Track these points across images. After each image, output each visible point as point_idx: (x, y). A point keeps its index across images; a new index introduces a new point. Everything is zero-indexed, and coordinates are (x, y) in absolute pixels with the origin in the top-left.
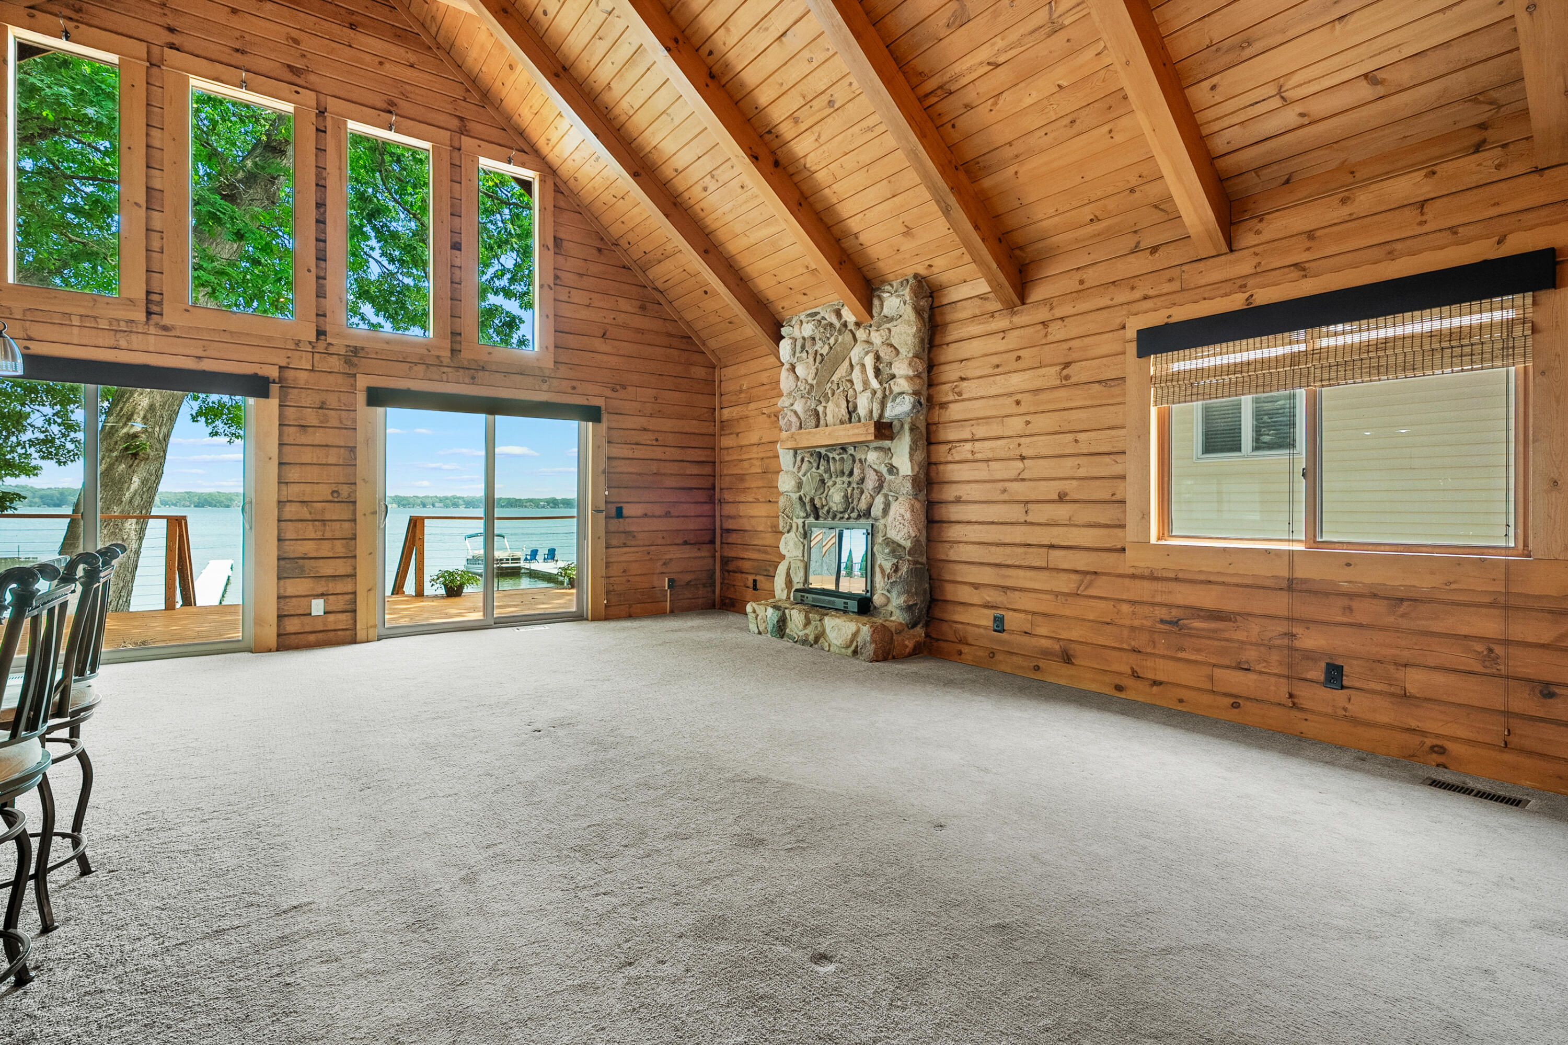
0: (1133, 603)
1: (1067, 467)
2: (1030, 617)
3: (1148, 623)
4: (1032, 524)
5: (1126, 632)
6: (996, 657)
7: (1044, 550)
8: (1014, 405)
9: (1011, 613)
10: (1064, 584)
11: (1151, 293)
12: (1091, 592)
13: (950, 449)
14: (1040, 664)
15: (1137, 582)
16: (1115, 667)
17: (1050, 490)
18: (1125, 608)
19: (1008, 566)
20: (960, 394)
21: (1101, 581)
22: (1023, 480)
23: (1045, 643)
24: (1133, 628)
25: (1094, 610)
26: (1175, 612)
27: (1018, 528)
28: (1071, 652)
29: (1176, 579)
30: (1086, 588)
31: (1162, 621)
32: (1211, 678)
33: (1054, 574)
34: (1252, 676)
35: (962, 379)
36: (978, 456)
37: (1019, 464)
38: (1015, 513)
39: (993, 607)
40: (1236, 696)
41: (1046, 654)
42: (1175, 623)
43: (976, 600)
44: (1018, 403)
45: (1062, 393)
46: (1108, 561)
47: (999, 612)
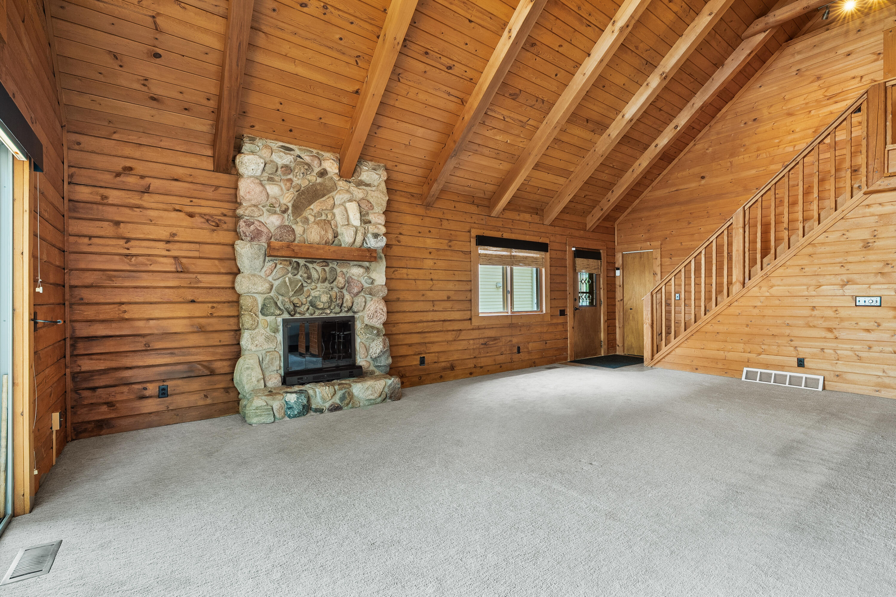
0: (473, 339)
1: (451, 286)
2: (437, 354)
3: (478, 346)
4: (436, 311)
5: (472, 351)
6: (422, 378)
7: (442, 322)
8: (429, 254)
9: (428, 355)
10: (450, 336)
11: (476, 222)
12: (460, 338)
13: (394, 271)
14: (442, 375)
15: (474, 331)
16: (469, 366)
17: (443, 295)
18: (471, 342)
19: (425, 332)
20: (399, 241)
21: (463, 333)
22: (432, 290)
23: (443, 364)
24: (474, 349)
25: (462, 345)
26: (486, 340)
27: (430, 313)
28: (454, 365)
29: (485, 328)
30: (458, 336)
31: (482, 344)
32: (495, 360)
33: (446, 333)
34: (504, 356)
35: (401, 234)
36: (410, 277)
37: (431, 282)
38: (429, 306)
39: (419, 354)
40: (500, 364)
41: (444, 369)
42: (485, 344)
43: (410, 352)
44: (430, 253)
45: (449, 253)
46: (466, 325)
47: (422, 356)
